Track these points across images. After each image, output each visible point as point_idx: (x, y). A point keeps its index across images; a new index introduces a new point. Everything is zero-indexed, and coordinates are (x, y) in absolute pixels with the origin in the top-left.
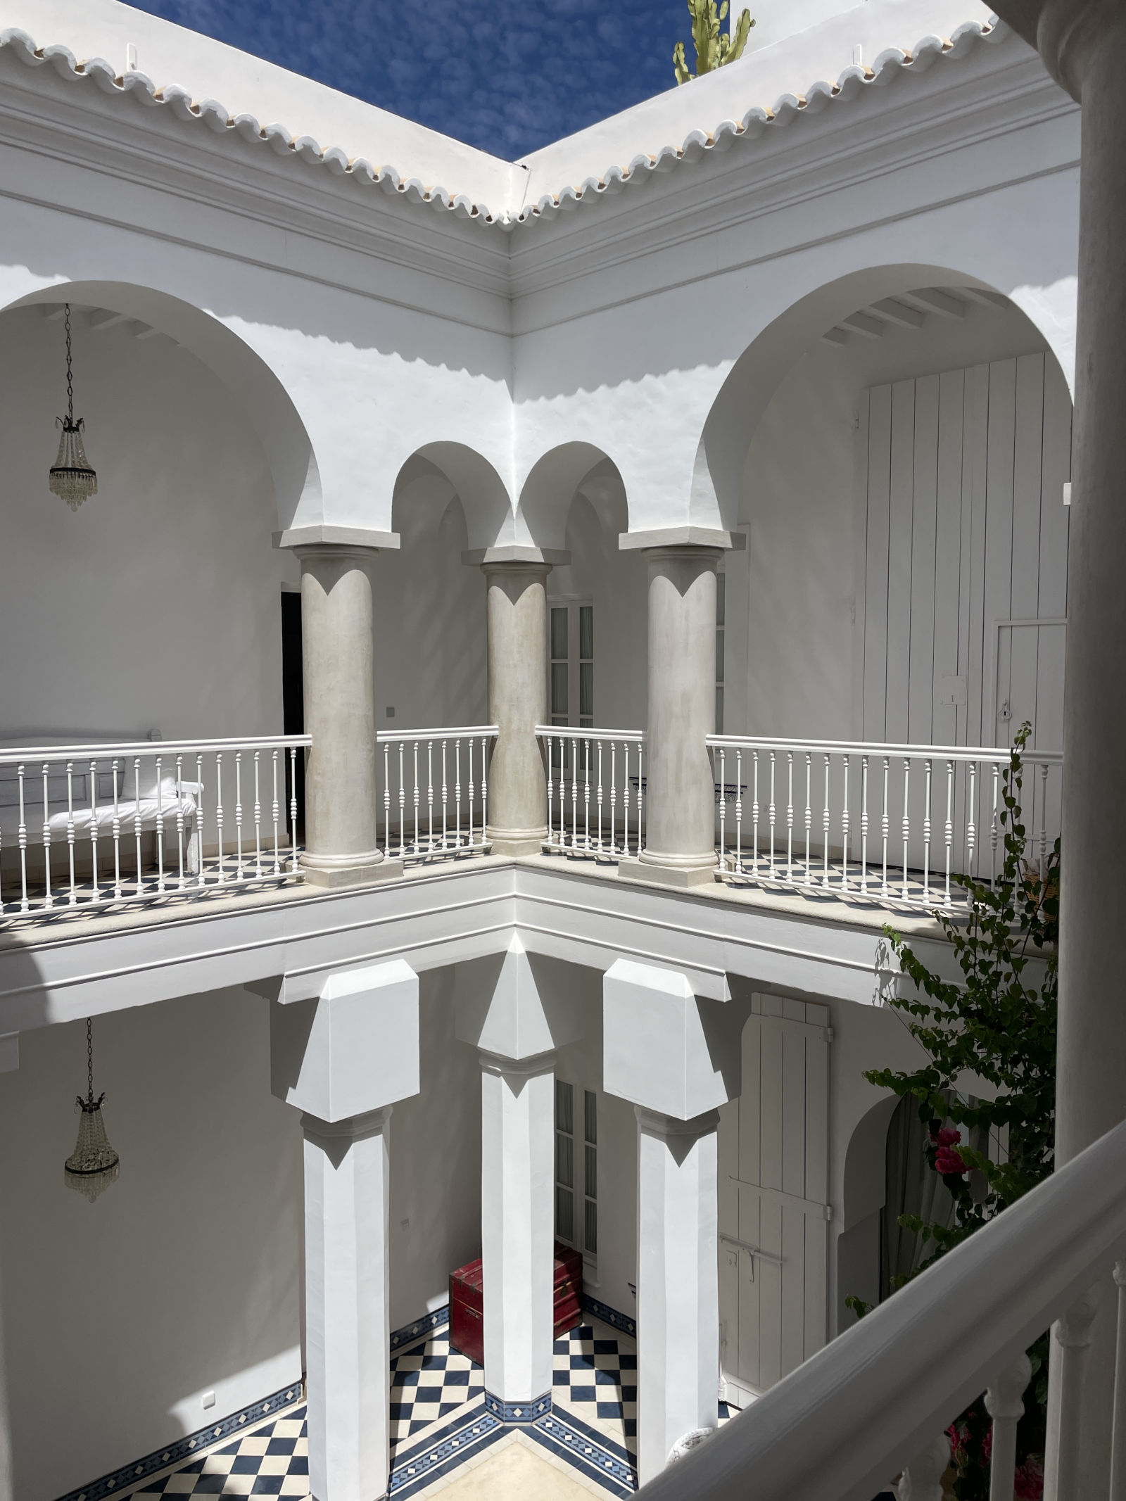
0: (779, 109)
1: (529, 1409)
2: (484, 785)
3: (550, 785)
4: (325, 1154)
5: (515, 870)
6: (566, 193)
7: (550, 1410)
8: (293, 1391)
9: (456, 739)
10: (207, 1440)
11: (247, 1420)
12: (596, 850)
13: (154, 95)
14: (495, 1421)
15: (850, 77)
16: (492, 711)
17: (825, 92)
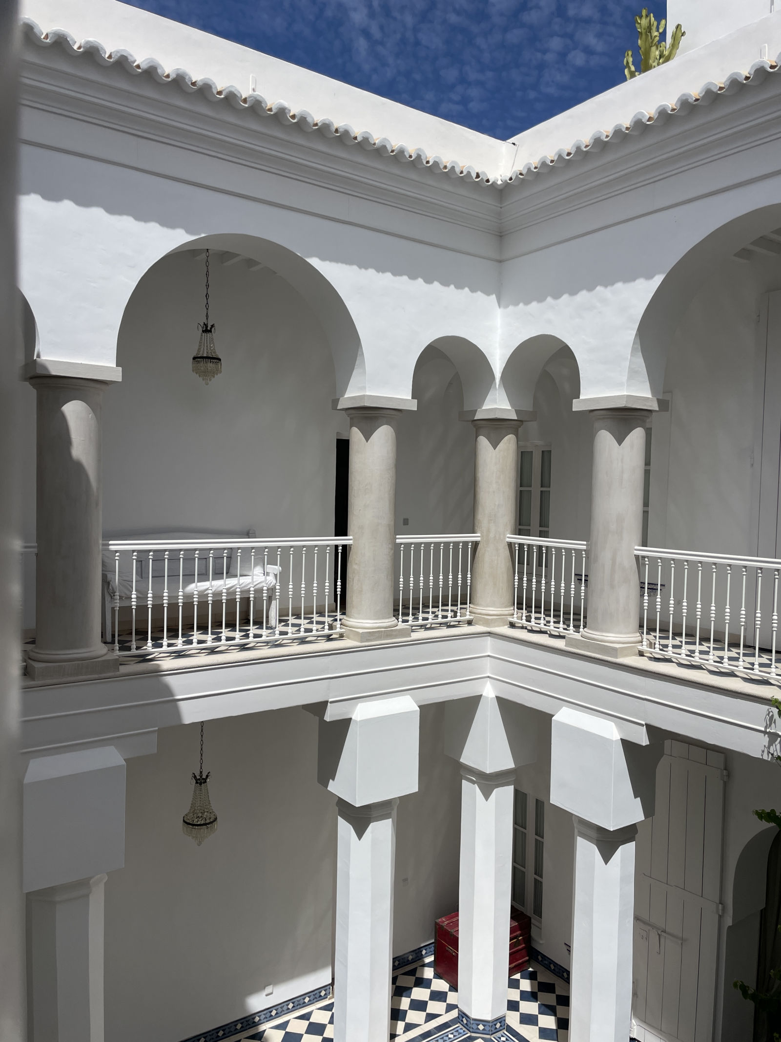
0: (704, 93)
1: (489, 1026)
2: (469, 576)
3: (516, 578)
4: (352, 827)
5: (489, 638)
6: (543, 160)
7: (504, 1029)
8: (325, 990)
9: (450, 543)
10: (266, 1018)
11: (293, 1007)
12: (549, 626)
13: (267, 108)
14: (464, 1031)
15: (759, 67)
16: (476, 523)
17: (739, 80)
